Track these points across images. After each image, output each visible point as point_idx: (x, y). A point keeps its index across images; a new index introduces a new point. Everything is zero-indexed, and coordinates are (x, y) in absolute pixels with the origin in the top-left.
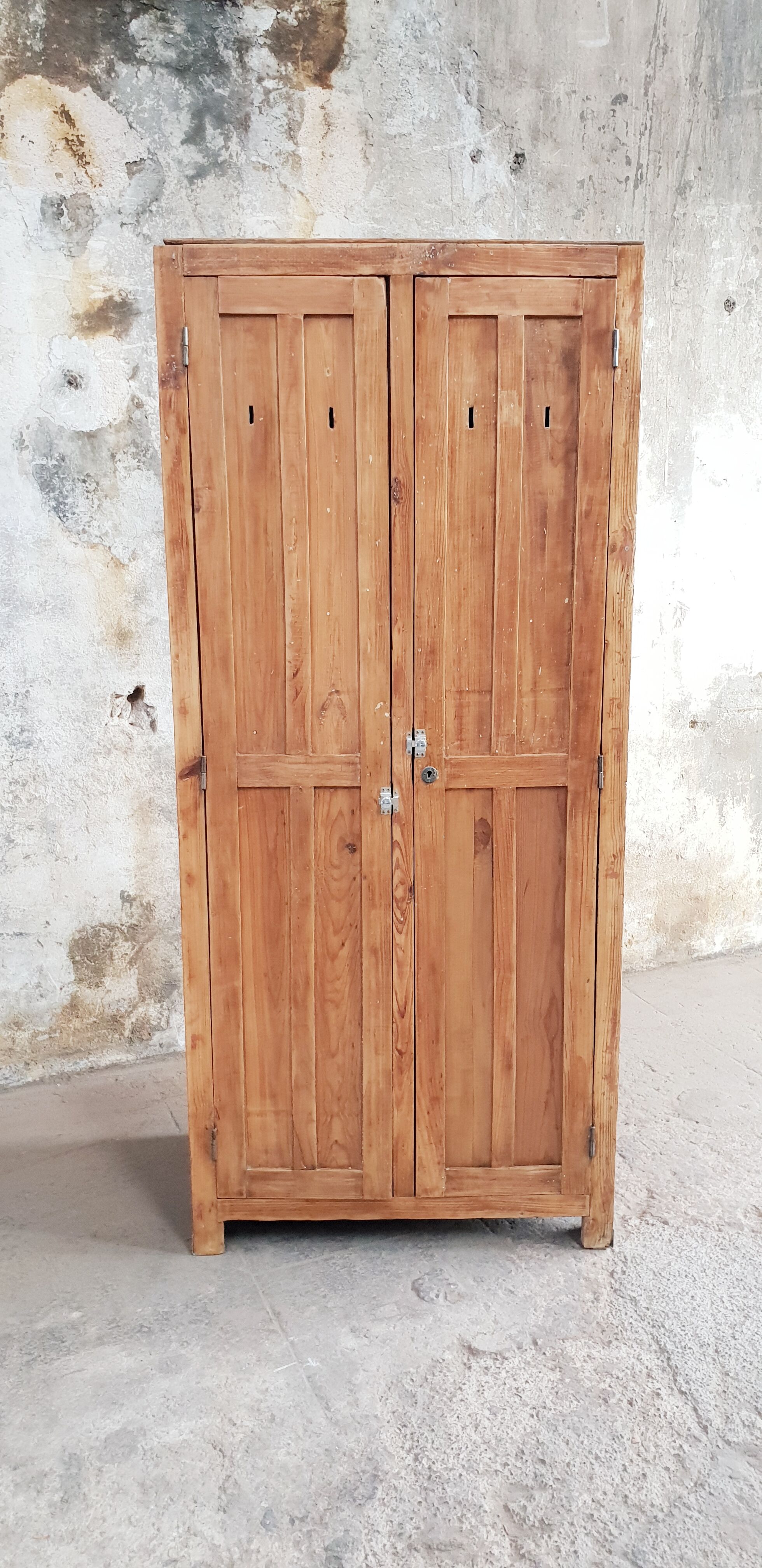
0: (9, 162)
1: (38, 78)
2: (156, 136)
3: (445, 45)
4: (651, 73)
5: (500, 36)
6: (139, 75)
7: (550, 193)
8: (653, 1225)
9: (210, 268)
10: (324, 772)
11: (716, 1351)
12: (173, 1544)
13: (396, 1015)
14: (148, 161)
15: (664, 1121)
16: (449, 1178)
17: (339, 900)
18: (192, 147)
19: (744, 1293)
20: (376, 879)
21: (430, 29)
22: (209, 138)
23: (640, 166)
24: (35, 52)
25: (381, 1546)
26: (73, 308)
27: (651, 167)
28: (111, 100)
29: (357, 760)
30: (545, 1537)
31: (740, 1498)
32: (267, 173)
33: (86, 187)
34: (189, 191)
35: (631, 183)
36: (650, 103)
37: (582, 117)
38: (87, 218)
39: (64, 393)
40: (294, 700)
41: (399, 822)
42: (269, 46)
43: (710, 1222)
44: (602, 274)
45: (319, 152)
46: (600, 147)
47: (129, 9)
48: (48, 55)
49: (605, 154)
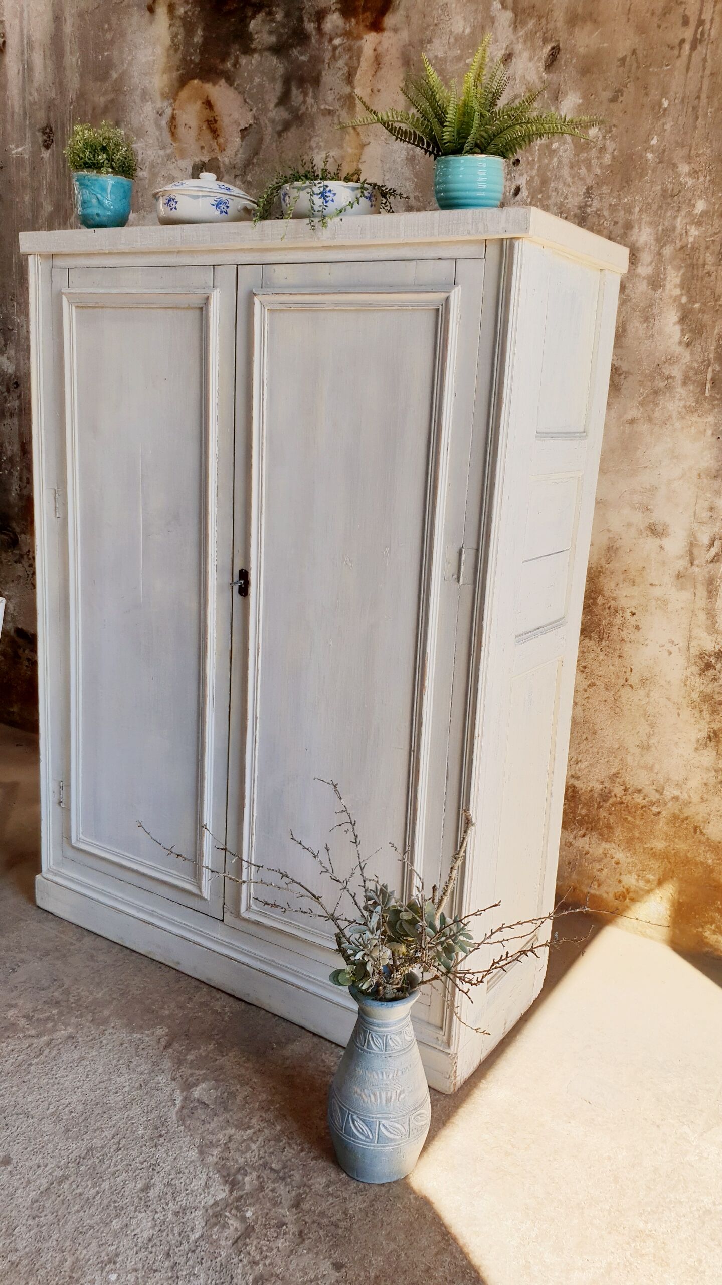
0: (178, 144)
1: (196, 81)
2: (260, 105)
6: (253, 62)
14: (254, 126)
18: (282, 108)
22: (293, 98)
24: (196, 64)
28: (235, 85)
32: (331, 117)
33: (217, 152)
34: (278, 142)
42: (339, 10)
45: (369, 90)
47: (250, 14)
48: (202, 63)
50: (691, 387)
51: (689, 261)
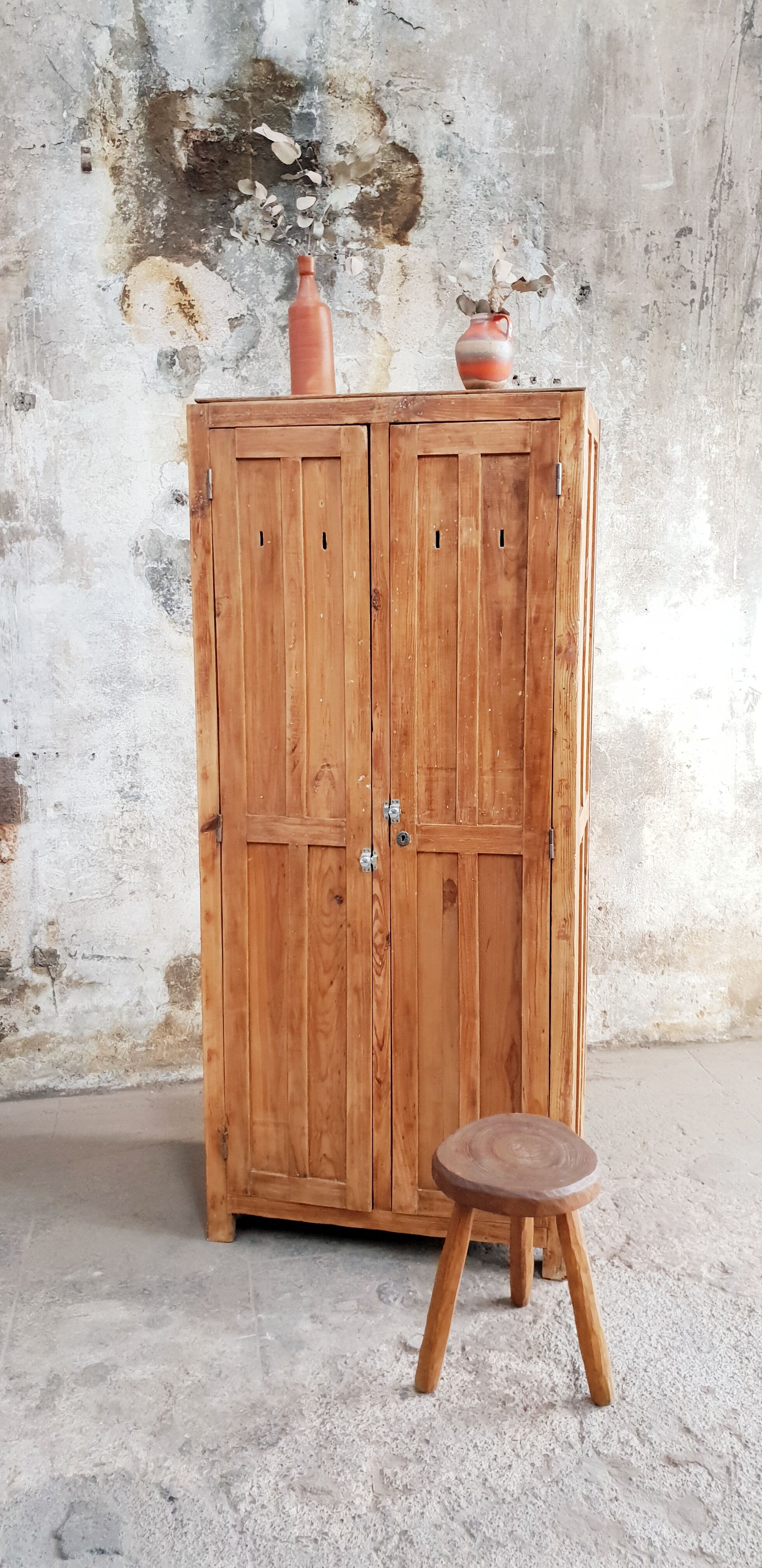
0: (133, 325)
1: (159, 258)
3: (513, 200)
4: (717, 206)
5: (566, 188)
6: (241, 249)
7: (614, 319)
8: (617, 1267)
9: (229, 421)
10: (316, 833)
11: (624, 1379)
12: (106, 1452)
13: (376, 1048)
14: (248, 317)
15: (672, 1179)
16: (421, 1198)
17: (329, 944)
18: (285, 303)
19: (675, 1334)
20: (358, 928)
21: (499, 188)
23: (705, 289)
24: (157, 239)
25: (266, 1481)
26: (182, 439)
27: (717, 289)
28: (218, 270)
29: (343, 824)
30: (403, 1498)
31: (587, 1498)
32: (349, 320)
33: (195, 341)
34: (282, 338)
35: (696, 305)
36: (715, 233)
37: (647, 250)
38: (195, 365)
39: (172, 509)
40: (293, 771)
41: (378, 877)
42: (353, 215)
43: (671, 1271)
44: (546, 417)
45: (396, 299)
46: (664, 275)
47: (234, 199)
48: (167, 240)
49: (669, 281)
50: (722, 574)
51: (713, 473)
